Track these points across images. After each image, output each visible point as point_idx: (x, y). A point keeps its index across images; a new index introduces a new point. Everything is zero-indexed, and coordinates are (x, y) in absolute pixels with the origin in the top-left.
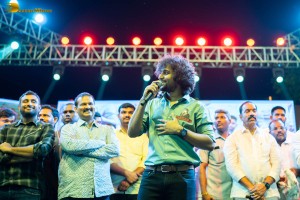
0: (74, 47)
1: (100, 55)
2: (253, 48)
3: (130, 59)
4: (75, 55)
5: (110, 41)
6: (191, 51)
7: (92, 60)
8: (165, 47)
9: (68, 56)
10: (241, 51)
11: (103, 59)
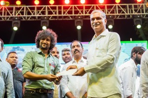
1: (11, 13)
2: (119, 5)
3: (33, 15)
6: (75, 8)
7: (6, 16)
8: (57, 6)
11: (14, 16)
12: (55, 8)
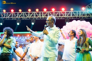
0: (7, 13)
2: (73, 11)
4: (8, 16)
5: (20, 10)
8: (40, 12)
9: (6, 17)
10: (68, 13)
12: (39, 13)
